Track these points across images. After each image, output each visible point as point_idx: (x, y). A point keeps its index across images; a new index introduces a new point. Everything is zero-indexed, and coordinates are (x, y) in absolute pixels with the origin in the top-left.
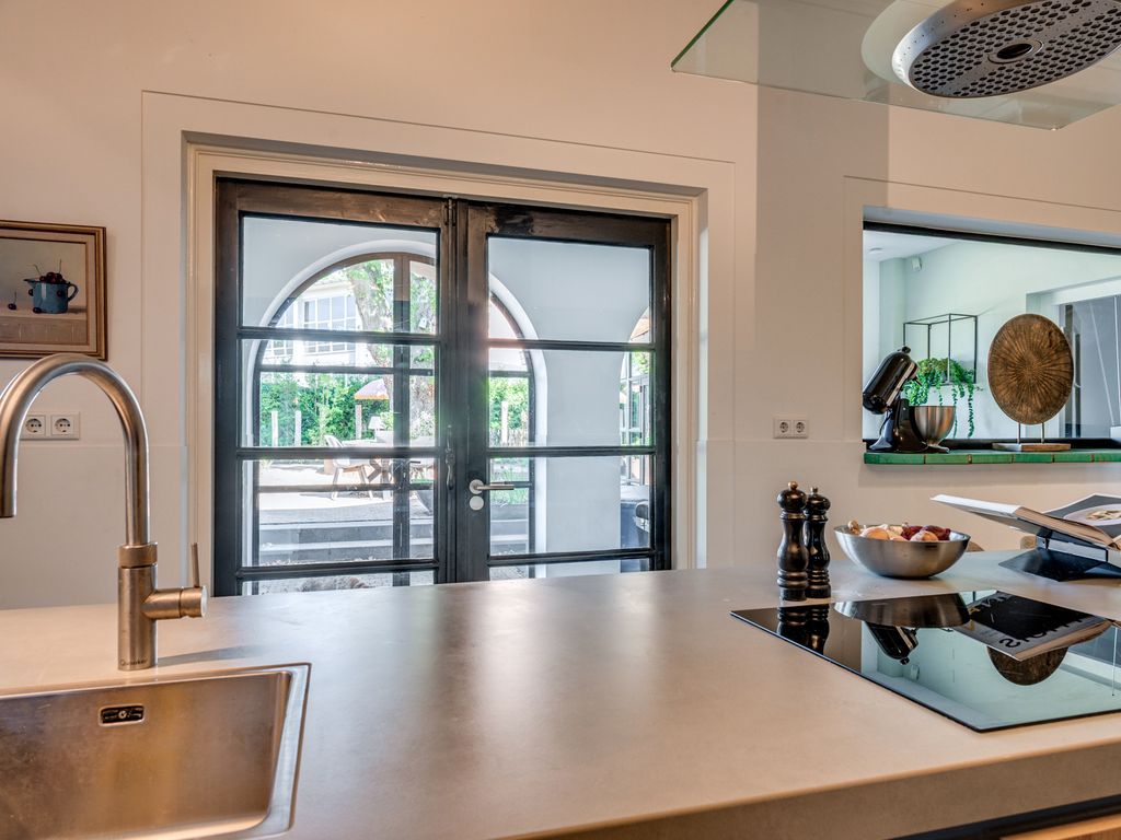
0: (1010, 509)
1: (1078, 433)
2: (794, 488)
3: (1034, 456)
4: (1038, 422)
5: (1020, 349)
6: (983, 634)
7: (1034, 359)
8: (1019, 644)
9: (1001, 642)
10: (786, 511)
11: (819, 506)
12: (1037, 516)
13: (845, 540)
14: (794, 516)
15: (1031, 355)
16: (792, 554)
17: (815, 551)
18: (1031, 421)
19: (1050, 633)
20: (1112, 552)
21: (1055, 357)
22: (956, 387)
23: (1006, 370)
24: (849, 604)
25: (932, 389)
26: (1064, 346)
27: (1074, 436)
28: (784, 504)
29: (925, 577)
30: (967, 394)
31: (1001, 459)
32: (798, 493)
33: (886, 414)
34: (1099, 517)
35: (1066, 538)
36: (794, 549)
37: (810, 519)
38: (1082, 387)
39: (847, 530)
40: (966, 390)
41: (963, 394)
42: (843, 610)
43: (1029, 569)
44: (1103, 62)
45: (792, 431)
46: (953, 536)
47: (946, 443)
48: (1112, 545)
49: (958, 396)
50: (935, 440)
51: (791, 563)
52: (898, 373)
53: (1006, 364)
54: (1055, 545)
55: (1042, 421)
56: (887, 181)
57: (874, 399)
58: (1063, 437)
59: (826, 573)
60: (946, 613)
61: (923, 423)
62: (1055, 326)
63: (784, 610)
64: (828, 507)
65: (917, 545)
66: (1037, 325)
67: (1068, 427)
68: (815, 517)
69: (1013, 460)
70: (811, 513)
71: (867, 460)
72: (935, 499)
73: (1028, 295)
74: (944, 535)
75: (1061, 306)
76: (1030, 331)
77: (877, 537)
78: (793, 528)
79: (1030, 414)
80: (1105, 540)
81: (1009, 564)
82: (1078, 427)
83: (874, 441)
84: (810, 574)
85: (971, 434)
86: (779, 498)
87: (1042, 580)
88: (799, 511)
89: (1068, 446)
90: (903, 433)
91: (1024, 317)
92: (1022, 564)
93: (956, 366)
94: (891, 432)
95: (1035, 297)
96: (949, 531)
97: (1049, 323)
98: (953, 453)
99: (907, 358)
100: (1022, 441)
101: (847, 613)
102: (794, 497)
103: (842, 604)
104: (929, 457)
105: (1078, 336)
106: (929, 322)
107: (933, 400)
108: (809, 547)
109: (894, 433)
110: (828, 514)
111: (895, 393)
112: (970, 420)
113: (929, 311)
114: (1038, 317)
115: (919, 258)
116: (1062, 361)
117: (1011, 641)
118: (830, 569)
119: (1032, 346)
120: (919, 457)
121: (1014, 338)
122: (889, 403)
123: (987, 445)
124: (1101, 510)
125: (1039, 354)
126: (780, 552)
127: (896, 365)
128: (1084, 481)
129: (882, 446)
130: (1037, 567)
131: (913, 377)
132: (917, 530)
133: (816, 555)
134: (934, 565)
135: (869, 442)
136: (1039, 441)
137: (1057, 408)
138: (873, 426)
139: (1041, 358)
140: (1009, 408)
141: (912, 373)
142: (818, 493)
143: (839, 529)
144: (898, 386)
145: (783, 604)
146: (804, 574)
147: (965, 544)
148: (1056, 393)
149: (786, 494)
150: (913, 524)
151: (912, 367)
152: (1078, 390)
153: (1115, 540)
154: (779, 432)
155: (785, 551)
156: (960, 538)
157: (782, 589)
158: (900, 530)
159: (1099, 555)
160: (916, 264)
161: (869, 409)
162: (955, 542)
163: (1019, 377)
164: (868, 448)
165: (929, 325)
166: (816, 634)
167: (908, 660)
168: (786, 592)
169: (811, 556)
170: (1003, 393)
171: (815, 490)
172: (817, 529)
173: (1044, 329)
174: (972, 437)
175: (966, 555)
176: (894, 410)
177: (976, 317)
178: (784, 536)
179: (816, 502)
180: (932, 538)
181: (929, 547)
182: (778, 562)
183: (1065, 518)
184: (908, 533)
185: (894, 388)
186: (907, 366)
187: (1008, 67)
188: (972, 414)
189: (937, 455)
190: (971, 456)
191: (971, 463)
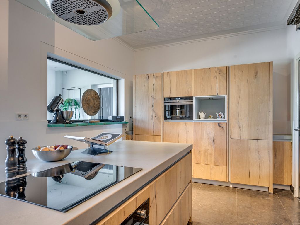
0: (83, 138)
1: (102, 118)
2: (12, 138)
3: (92, 124)
4: (93, 115)
5: (89, 97)
6: (77, 173)
7: (92, 100)
8: (85, 173)
9: (81, 174)
10: (9, 146)
11: (22, 143)
12: (90, 140)
13: (35, 153)
14: (12, 148)
15: (91, 99)
16: (11, 161)
17: (21, 158)
18: (91, 115)
19: (93, 169)
20: (106, 146)
21: (97, 100)
22: (76, 106)
23: (86, 102)
24: (36, 173)
25: (70, 107)
26: (98, 98)
27: (101, 119)
28: (7, 144)
29: (61, 160)
30: (78, 108)
31: (84, 125)
32: (14, 139)
33: (55, 113)
34: (103, 138)
35: (96, 144)
36: (12, 159)
37: (18, 148)
38: (103, 107)
39: (37, 149)
40: (78, 107)
41: (77, 108)
42: (34, 175)
43: (88, 153)
44: (102, 24)
45: (23, 117)
46: (68, 147)
47: (71, 121)
48: (105, 145)
49: (76, 109)
50: (68, 120)
51: (10, 164)
52: (58, 101)
53: (86, 101)
54: (94, 146)
55: (94, 115)
56: (54, 47)
57: (51, 109)
58: (99, 119)
59: (25, 165)
60: (66, 169)
61: (65, 116)
62: (96, 92)
63: (8, 181)
64: (26, 143)
65: (58, 151)
66: (93, 92)
67: (100, 116)
68: (21, 147)
69: (87, 125)
70: (19, 145)
71: (49, 126)
72: (64, 137)
73: (92, 85)
74: (66, 147)
75: (99, 88)
76: (91, 93)
77: (45, 150)
78: (12, 152)
79: (91, 113)
80: (104, 144)
81: (83, 152)
82: (102, 116)
83: (51, 121)
84: (19, 167)
85: (79, 118)
86: (6, 142)
87: (91, 156)
88: (13, 146)
89: (99, 121)
90: (60, 118)
91: (90, 89)
92: (87, 152)
93: (75, 101)
94: (56, 118)
95: (93, 86)
96: (67, 146)
97: (95, 92)
98: (73, 123)
99: (60, 97)
100: (90, 120)
101: (35, 176)
102: (12, 141)
103: (34, 174)
104: (66, 125)
105: (102, 96)
106: (69, 89)
107: (70, 110)
108: (18, 158)
109: (57, 118)
110: (26, 145)
111: (57, 107)
112: (79, 115)
113: (69, 86)
114: (93, 90)
115: (66, 72)
116: (98, 101)
117: (84, 173)
118: (27, 164)
119: (92, 97)
120: (64, 125)
121: (88, 94)
122: (55, 110)
123: (82, 121)
124: (104, 136)
125: (93, 99)
126: (6, 161)
127: (57, 99)
128: (102, 129)
129: (54, 122)
130: (90, 152)
131: (62, 103)
132: (58, 146)
133: (21, 160)
134: (63, 156)
135: (49, 121)
136: (93, 120)
137: (97, 112)
138: (51, 116)
139: (94, 100)
140: (87, 112)
141: (62, 102)
142: (22, 139)
143: (33, 149)
144: (58, 105)
145: (7, 179)
146: (16, 167)
147: (72, 149)
148: (97, 109)
149: (8, 140)
150: (57, 145)
151: (62, 100)
152: (102, 108)
153: (106, 143)
154: (18, 118)
155: (8, 160)
156: (70, 147)
157: (7, 174)
158: (53, 147)
159: (103, 147)
160: (65, 73)
161: (49, 111)
162: (69, 149)
163: (89, 104)
164: (49, 123)
165: (69, 90)
166: (21, 186)
167: (61, 181)
168: (8, 175)
169: (19, 161)
170: (85, 108)
171: (21, 138)
172: (21, 151)
173: (94, 93)
174: (79, 119)
175: (72, 152)
176: (57, 112)
177: (80, 89)
178: (8, 155)
179: (21, 142)
180: (62, 148)
181: (61, 151)
182: (5, 164)
183: (96, 139)
184: (55, 148)
185: (57, 106)
186: (61, 99)
187: (80, 16)
188: (79, 113)
189: (69, 124)
190: (78, 124)
191: (77, 126)
